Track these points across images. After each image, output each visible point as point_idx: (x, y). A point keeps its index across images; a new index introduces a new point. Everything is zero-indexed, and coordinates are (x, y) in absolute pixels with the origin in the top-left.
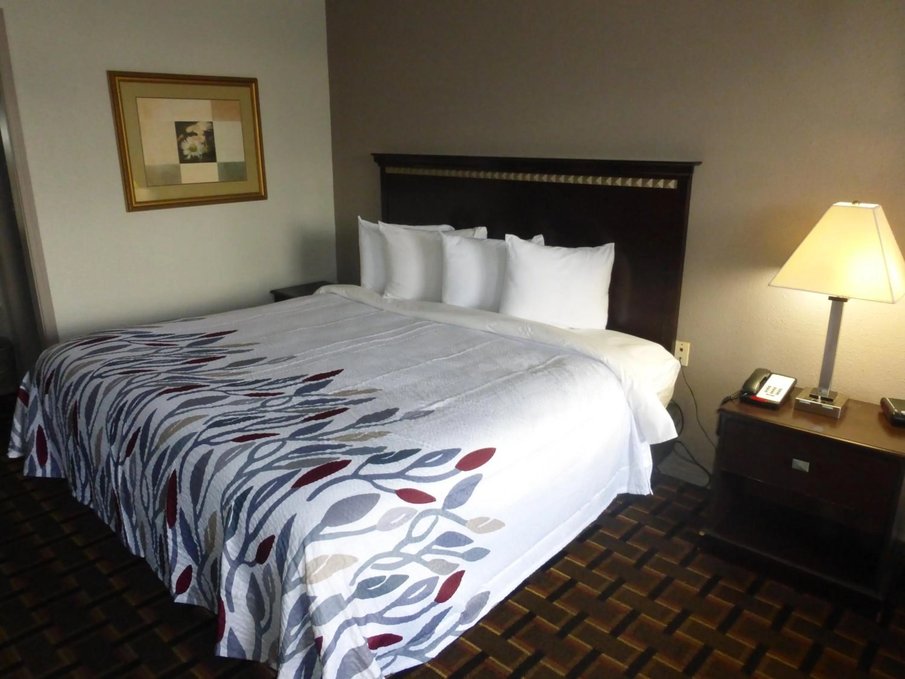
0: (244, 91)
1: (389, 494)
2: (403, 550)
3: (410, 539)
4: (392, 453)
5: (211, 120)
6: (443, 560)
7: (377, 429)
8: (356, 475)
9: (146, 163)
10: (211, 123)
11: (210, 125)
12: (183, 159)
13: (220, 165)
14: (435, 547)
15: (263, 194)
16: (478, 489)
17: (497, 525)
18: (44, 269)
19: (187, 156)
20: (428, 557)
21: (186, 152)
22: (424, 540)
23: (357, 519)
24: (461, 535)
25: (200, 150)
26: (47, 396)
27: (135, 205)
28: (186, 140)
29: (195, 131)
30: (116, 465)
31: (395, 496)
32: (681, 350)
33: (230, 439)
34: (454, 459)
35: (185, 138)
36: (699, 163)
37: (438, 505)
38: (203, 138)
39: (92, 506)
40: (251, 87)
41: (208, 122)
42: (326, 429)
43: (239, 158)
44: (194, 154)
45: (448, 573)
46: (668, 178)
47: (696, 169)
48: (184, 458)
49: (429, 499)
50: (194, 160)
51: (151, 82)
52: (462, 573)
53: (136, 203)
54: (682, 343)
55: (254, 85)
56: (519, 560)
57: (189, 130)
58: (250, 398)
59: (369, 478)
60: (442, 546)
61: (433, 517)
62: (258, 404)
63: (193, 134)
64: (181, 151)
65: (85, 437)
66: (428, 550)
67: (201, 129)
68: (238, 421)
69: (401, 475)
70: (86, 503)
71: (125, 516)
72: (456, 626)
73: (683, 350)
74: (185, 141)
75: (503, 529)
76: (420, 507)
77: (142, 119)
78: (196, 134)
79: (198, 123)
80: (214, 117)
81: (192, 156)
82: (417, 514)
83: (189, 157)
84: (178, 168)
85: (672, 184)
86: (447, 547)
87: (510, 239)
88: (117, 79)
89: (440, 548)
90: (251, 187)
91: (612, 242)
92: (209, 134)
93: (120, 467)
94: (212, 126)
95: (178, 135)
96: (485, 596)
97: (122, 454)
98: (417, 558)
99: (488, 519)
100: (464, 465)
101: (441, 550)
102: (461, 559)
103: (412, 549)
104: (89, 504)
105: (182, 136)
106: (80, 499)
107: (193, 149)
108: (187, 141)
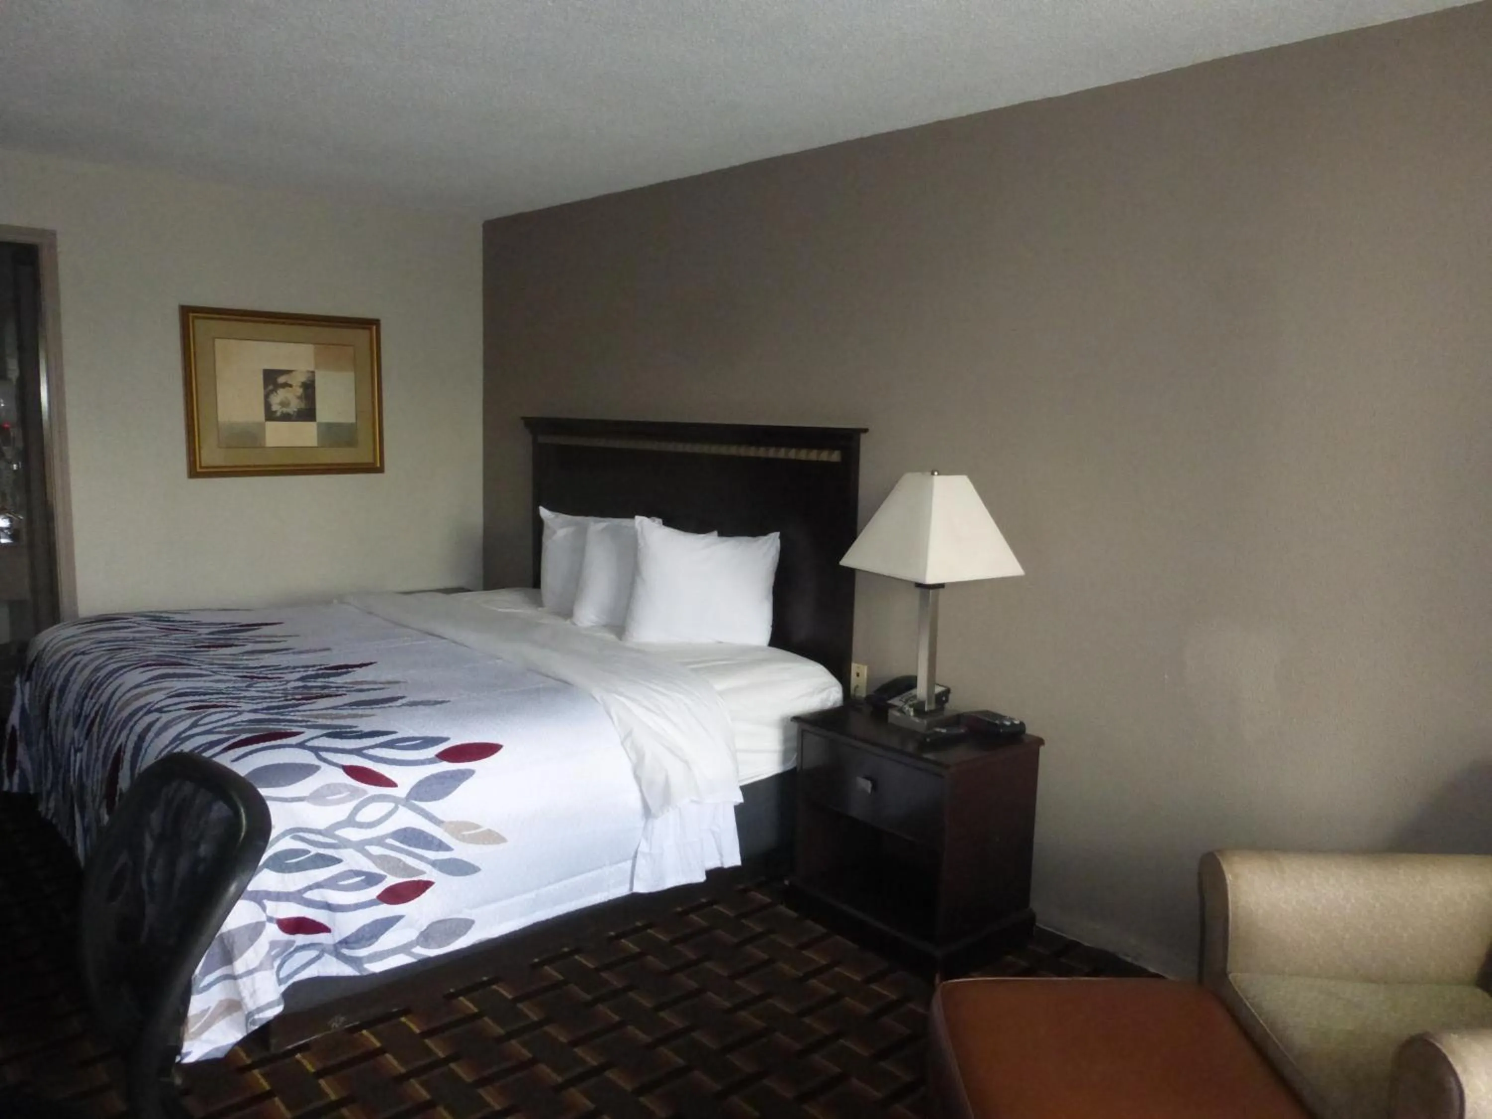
0: (362, 335)
1: (332, 767)
2: (339, 833)
3: (350, 822)
4: (361, 731)
5: (312, 369)
6: (400, 860)
7: (360, 712)
8: (301, 745)
9: (219, 419)
10: (313, 372)
11: (310, 375)
12: (270, 416)
13: (320, 425)
14: (390, 841)
15: (378, 465)
16: (466, 786)
17: (492, 837)
18: (70, 543)
19: (276, 412)
20: (376, 850)
21: (275, 408)
22: (373, 829)
23: (283, 786)
24: (433, 837)
25: (295, 405)
26: (28, 684)
27: (199, 470)
28: (276, 392)
29: (289, 382)
30: (76, 752)
31: (341, 771)
32: (858, 675)
33: (183, 707)
34: (436, 747)
35: (274, 390)
36: (865, 431)
37: (401, 792)
38: (300, 391)
39: (54, 821)
40: (370, 329)
41: (308, 372)
42: (300, 708)
43: (349, 418)
44: (285, 410)
45: (403, 877)
46: (832, 448)
47: (863, 437)
48: (132, 727)
49: (390, 784)
50: (286, 417)
51: (236, 320)
52: (427, 885)
53: (201, 467)
54: (859, 665)
55: (374, 327)
56: (532, 895)
57: (282, 380)
58: (239, 679)
59: (316, 750)
60: (402, 842)
61: (390, 806)
62: (245, 685)
63: (286, 385)
64: (268, 406)
65: (54, 726)
66: (379, 841)
67: (298, 379)
68: (205, 694)
69: (358, 752)
70: (49, 817)
71: (77, 817)
72: (412, 944)
73: (860, 675)
74: (275, 394)
75: (501, 846)
76: (373, 790)
77: (219, 365)
78: (291, 386)
79: (294, 373)
80: (317, 367)
81: (282, 412)
82: (367, 796)
83: (278, 414)
84: (262, 427)
85: (836, 457)
86: (410, 846)
87: (641, 522)
88: (191, 315)
89: (398, 844)
90: (363, 455)
91: (777, 531)
92: (309, 388)
93: (78, 755)
94: (314, 376)
95: (266, 385)
96: (466, 925)
97: (82, 739)
98: (360, 846)
99: (477, 827)
100: (449, 755)
101: (397, 847)
102: (430, 867)
103: (352, 834)
104: (52, 818)
105: (271, 387)
106: (43, 814)
107: (284, 404)
108: (277, 394)
